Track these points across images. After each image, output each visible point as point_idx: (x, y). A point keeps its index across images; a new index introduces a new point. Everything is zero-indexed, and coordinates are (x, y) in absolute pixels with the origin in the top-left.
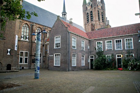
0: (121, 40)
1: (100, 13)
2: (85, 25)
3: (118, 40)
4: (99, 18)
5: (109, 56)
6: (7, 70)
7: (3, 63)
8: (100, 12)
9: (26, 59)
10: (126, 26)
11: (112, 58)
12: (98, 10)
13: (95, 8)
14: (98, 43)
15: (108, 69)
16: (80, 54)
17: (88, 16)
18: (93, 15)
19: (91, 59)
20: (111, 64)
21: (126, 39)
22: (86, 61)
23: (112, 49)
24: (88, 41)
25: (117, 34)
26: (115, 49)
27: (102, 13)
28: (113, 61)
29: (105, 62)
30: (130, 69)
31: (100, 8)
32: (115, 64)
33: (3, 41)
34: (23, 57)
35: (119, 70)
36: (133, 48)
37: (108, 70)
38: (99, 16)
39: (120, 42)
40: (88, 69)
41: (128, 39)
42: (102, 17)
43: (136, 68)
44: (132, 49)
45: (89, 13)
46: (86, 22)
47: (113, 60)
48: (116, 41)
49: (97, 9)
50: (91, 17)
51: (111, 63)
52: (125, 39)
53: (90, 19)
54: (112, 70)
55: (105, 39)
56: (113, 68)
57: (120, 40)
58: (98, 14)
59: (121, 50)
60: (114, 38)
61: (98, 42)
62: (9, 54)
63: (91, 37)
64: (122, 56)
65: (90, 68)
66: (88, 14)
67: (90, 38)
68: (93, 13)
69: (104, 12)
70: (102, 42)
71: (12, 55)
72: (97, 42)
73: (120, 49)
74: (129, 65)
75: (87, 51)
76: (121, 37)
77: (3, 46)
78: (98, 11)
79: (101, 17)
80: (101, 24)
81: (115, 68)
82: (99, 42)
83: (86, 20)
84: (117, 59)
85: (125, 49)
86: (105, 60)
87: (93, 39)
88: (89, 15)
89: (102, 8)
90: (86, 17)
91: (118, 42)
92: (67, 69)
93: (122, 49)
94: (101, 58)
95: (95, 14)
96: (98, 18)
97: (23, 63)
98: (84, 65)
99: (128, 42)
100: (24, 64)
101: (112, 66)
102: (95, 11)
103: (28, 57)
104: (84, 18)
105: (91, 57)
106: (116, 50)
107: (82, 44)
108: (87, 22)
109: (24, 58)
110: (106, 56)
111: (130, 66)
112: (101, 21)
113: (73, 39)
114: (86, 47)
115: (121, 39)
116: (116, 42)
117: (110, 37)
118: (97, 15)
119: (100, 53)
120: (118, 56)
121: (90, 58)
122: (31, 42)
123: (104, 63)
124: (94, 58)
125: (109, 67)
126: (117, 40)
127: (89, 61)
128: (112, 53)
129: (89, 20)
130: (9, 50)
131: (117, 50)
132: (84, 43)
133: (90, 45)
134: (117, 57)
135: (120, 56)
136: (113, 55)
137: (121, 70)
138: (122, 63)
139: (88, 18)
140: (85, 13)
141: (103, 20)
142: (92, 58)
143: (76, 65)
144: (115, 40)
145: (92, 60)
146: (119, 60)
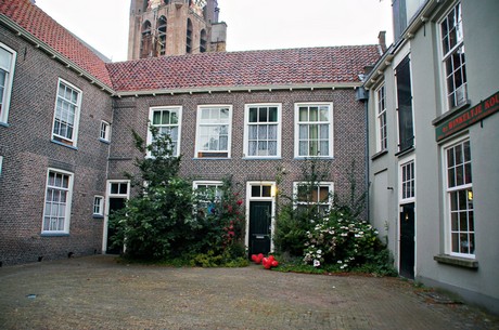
0: (275, 109)
1: (196, 32)
3: (263, 111)
5: (212, 187)
8: (197, 26)
10: (301, 51)
11: (226, 196)
12: (189, 16)
13: (178, 7)
15: (200, 257)
16: (37, 161)
18: (169, 35)
19: (112, 200)
20: (215, 232)
21: (303, 104)
22: (83, 208)
23: (229, 151)
24: (103, 100)
25: (260, 77)
26: (245, 151)
27: (203, 32)
28: (230, 215)
30: (317, 263)
32: (239, 232)
36: (331, 155)
37: (199, 264)
38: (189, 41)
39: (273, 117)
40: (91, 254)
41: (309, 105)
42: (202, 42)
43: (346, 256)
44: (325, 160)
45: (153, 23)
47: (230, 209)
48: (253, 111)
49: (184, 13)
51: (218, 223)
52: (297, 107)
54: (219, 263)
55: (196, 98)
56: (227, 253)
59: (271, 160)
60: (242, 96)
61: (161, 108)
63: (128, 81)
64: (273, 191)
65: (104, 248)
66: (148, 24)
68: (169, 26)
70: (179, 110)
72: (151, 110)
73: (268, 157)
74: (309, 240)
75: (94, 150)
76: (281, 95)
78: (189, 21)
81: (237, 253)
82: (166, 113)
83: (138, 50)
84: (251, 202)
85: (292, 153)
86: (185, 206)
87: (136, 93)
88: (154, 29)
90: (139, 38)
91: (263, 119)
93: (279, 156)
95: (176, 29)
98: (66, 231)
99: (308, 122)
101: (221, 244)
102: (178, 17)
104: (132, 39)
105: (115, 188)
106: (247, 157)
107: (59, 107)
110: (195, 186)
111: (318, 247)
114: (89, 129)
115: (279, 107)
116: (253, 118)
117: (223, 88)
119: (161, 170)
120: (255, 191)
121: (109, 194)
123: (180, 225)
124: (127, 196)
125: (204, 250)
126: (258, 106)
127: (104, 209)
128: (225, 171)
131: (253, 160)
132: (79, 104)
133: (114, 125)
134: (249, 197)
135: (267, 191)
136: (229, 183)
137: (270, 267)
138: (273, 228)
140: (138, 20)
142: (119, 195)
144: (247, 108)
145: (116, 204)
146: (260, 210)
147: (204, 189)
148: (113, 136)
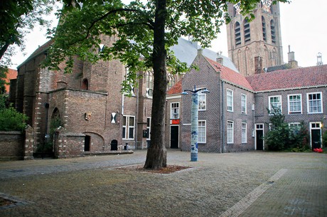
1: (268, 23)
2: (232, 50)
3: (314, 95)
4: (264, 35)
5: (296, 125)
6: (112, 150)
7: (105, 138)
8: (268, 19)
9: (131, 130)
11: (302, 128)
12: (262, 14)
13: (255, 11)
14: (271, 98)
15: (294, 149)
16: (240, 121)
17: (239, 29)
18: (252, 28)
19: (257, 131)
20: (299, 141)
22: (249, 134)
23: (301, 111)
24: (251, 95)
25: (313, 81)
26: (308, 111)
27: (272, 21)
28: (304, 135)
29: (287, 136)
31: (268, 10)
33: (104, 98)
34: (125, 127)
35: (316, 152)
37: (294, 151)
38: (264, 29)
39: (319, 98)
40: (252, 150)
42: (272, 33)
45: (241, 23)
46: (234, 44)
47: (304, 133)
48: (310, 96)
49: (259, 14)
50: (246, 32)
51: (300, 138)
53: (242, 36)
54: (301, 151)
55: (286, 92)
56: (304, 148)
57: (319, 95)
58: (263, 24)
59: (319, 114)
60: (305, 90)
61: (274, 96)
62: (113, 121)
63: (257, 86)
64: (321, 125)
65: (256, 148)
66: (238, 24)
67: (256, 89)
68: (251, 23)
69: (276, 18)
70: (280, 97)
71: (119, 124)
72: (269, 97)
73: (317, 113)
75: (251, 114)
76: (321, 89)
77: (104, 107)
78: (262, 17)
79: (269, 31)
80: (269, 47)
81: (307, 149)
82: (275, 98)
83: (234, 40)
84: (312, 130)
86: (287, 132)
87: (263, 91)
88: (241, 26)
89: (271, 10)
90: (234, 33)
91: (314, 98)
92: (221, 149)
93: (322, 112)
94: (280, 128)
95: (255, 25)
96: (262, 35)
97: (127, 138)
98: (246, 142)
100: (129, 139)
101: (301, 144)
103: (134, 127)
105: (258, 127)
106: (309, 113)
107: (242, 102)
108: (237, 44)
109: (127, 127)
110: (289, 125)
112: (269, 40)
113: (228, 94)
114: (249, 107)
115: (321, 93)
116: (310, 98)
117: (297, 88)
118: (260, 27)
119: (277, 120)
120: (313, 126)
121: (256, 129)
122: (140, 97)
123: (287, 139)
124: (263, 129)
125: (295, 147)
126: (312, 93)
127: (255, 134)
128: (300, 119)
129: (240, 39)
130: (114, 114)
131: (311, 114)
132: (246, 100)
133: (255, 104)
134: (311, 128)
135: (318, 125)
136: (302, 123)
137: (320, 152)
138: (321, 139)
139: (239, 34)
141: (273, 37)
143: (232, 142)
144: (308, 94)
145: (259, 133)
146: (316, 133)
147: (293, 126)
148: (255, 107)
